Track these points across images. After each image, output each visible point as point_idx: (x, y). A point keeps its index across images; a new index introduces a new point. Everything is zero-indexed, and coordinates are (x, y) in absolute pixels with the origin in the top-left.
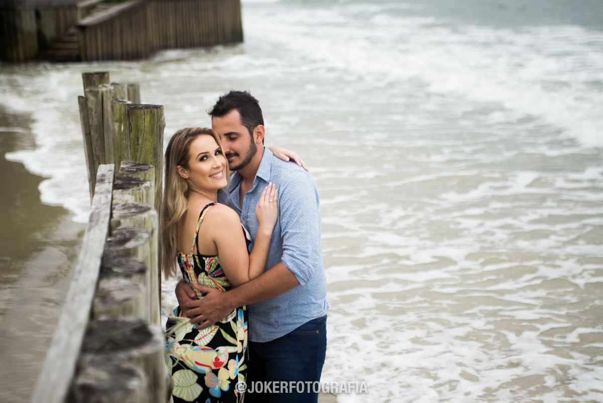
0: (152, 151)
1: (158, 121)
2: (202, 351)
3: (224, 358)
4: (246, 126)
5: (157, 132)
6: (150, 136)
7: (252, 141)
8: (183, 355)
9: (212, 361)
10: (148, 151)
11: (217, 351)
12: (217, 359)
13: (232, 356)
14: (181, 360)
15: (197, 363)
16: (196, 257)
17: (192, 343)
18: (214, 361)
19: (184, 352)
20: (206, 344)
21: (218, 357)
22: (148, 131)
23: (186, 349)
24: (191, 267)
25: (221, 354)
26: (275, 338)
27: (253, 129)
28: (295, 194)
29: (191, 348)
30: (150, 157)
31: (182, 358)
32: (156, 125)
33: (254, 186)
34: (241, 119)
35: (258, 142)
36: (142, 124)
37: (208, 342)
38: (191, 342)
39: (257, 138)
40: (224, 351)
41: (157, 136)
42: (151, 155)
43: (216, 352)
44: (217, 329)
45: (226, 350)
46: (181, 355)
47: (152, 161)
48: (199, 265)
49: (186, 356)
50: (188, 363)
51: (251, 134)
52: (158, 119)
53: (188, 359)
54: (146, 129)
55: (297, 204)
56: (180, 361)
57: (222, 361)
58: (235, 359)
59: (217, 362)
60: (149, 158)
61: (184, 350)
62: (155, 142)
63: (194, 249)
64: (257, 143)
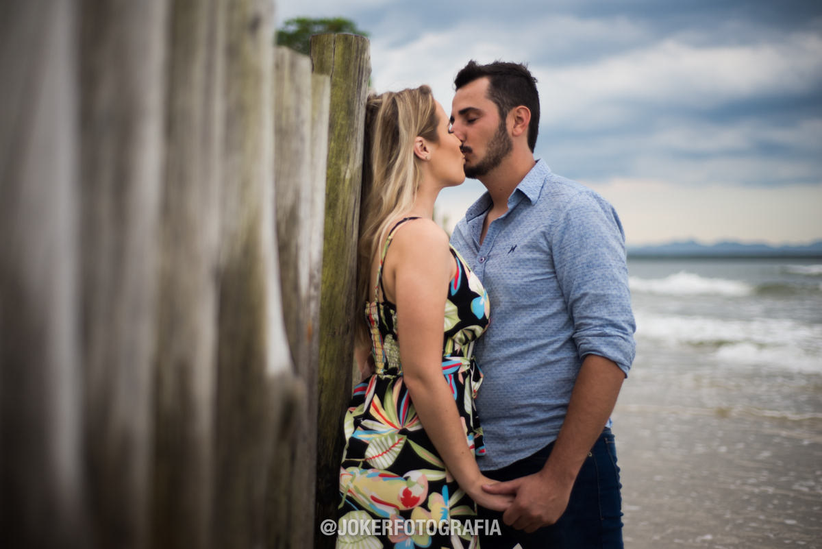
0: (345, 105)
1: (357, 57)
2: (381, 478)
3: (419, 491)
4: (496, 102)
5: (354, 75)
6: (341, 80)
7: (503, 127)
8: (351, 487)
9: (398, 496)
10: (337, 105)
11: (406, 479)
12: (407, 493)
13: (434, 487)
14: (349, 494)
15: (374, 499)
16: (381, 306)
17: (361, 464)
18: (403, 497)
19: (352, 481)
20: (387, 466)
21: (410, 489)
22: (340, 70)
23: (352, 474)
24: (375, 323)
25: (413, 484)
26: (515, 461)
27: (509, 110)
28: (592, 229)
29: (361, 474)
30: (341, 116)
31: (349, 491)
32: (353, 63)
33: (510, 207)
34: (488, 90)
35: (515, 133)
36: (330, 57)
37: (391, 463)
38: (359, 463)
39: (515, 127)
40: (419, 479)
41: (354, 82)
42: (343, 113)
43: (405, 482)
44: (403, 442)
45: (424, 476)
46: (348, 486)
47: (343, 122)
48: (384, 322)
49: (355, 487)
50: (360, 499)
51: (503, 116)
52: (357, 54)
53: (358, 492)
54: (336, 67)
55: (598, 245)
56: (348, 498)
57: (417, 496)
58: (440, 492)
59: (408, 498)
60: (338, 118)
61: (351, 477)
62: (351, 92)
63: (378, 292)
64: (513, 134)
